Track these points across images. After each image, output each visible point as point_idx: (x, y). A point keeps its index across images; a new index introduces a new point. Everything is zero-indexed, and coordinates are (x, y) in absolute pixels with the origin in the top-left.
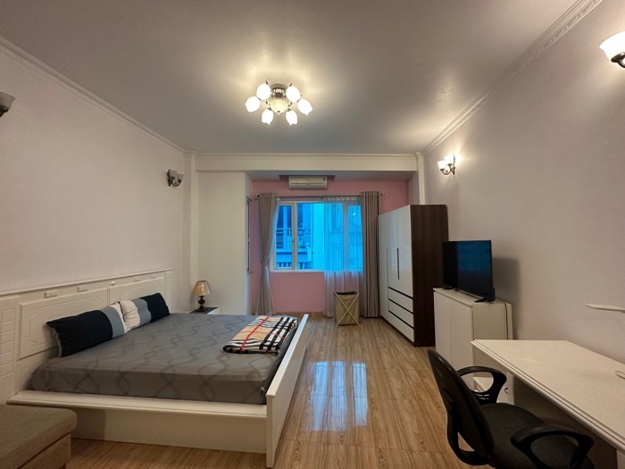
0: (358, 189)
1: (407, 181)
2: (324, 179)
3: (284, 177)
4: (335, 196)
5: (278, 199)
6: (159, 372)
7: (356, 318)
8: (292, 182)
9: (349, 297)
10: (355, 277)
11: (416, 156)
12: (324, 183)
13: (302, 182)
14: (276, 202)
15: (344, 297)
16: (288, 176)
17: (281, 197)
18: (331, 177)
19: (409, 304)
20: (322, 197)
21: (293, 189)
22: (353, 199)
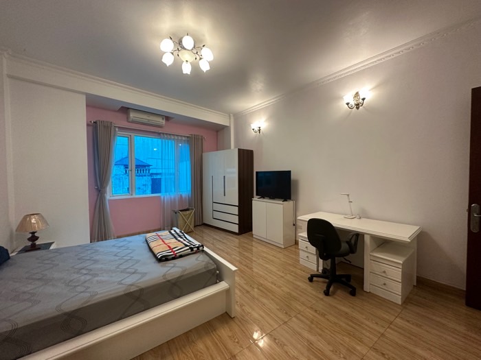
0: (187, 132)
1: (217, 131)
2: (163, 119)
3: (125, 109)
4: (170, 135)
5: (117, 129)
6: (123, 293)
7: (192, 227)
8: (132, 115)
9: (188, 212)
10: (185, 198)
11: (230, 116)
12: (163, 122)
13: (144, 117)
14: (115, 130)
15: (184, 213)
16: (128, 108)
17: (119, 127)
18: (168, 118)
19: (236, 210)
20: (160, 134)
21: (133, 122)
22: (184, 138)
